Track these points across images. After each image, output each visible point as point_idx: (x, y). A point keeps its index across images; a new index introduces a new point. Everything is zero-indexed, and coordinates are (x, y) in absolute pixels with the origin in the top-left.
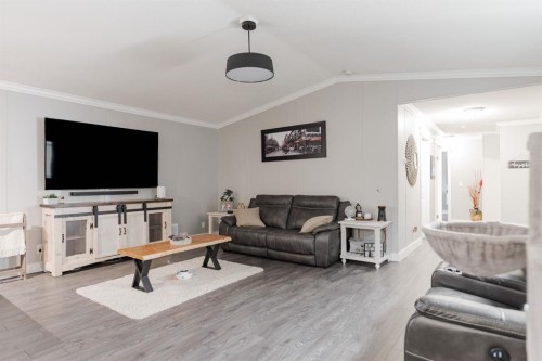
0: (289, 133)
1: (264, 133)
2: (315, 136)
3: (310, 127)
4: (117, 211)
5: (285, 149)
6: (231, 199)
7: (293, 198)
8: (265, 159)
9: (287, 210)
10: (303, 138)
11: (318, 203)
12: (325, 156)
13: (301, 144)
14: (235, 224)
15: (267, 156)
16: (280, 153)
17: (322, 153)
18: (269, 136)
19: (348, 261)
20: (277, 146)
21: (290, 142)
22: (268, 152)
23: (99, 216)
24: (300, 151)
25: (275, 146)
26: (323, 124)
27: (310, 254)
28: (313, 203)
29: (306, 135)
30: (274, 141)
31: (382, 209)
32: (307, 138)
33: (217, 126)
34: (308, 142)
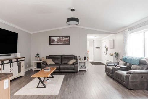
0: (59, 38)
1: (50, 37)
2: (67, 39)
3: (65, 37)
4: (10, 62)
5: (57, 42)
6: (38, 57)
7: (62, 56)
8: (50, 44)
9: (61, 59)
10: (63, 39)
11: (70, 57)
12: (70, 45)
13: (63, 41)
14: (47, 64)
15: (51, 43)
16: (56, 43)
17: (69, 44)
18: (52, 38)
19: (79, 70)
20: (55, 41)
21: (59, 40)
22: (51, 42)
23: (4, 65)
24: (62, 43)
25: (54, 41)
26: (69, 36)
27: (74, 69)
28: (68, 56)
29: (64, 39)
30: (54, 39)
31: (85, 57)
32: (65, 40)
33: (31, 33)
34: (65, 41)
